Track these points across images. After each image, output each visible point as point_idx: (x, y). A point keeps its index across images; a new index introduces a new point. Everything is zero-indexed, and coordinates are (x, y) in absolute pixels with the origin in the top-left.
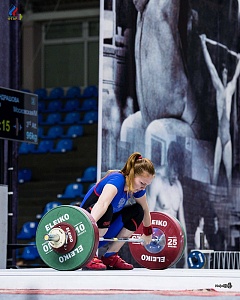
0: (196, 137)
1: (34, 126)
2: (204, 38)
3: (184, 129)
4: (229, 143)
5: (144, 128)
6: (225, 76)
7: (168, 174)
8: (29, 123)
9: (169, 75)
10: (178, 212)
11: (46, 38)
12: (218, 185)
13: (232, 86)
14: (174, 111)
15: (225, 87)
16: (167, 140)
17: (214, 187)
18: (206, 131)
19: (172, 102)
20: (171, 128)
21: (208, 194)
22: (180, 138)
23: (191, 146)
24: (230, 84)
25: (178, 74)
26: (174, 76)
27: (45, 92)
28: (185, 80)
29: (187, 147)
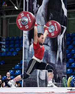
0: (52, 50)
1: (4, 47)
3: (48, 48)
8: (3, 46)
10: (46, 72)
11: (10, 23)
12: (58, 64)
17: (56, 65)
21: (55, 67)
22: (47, 51)
24: (61, 35)
27: (9, 38)
29: (49, 53)
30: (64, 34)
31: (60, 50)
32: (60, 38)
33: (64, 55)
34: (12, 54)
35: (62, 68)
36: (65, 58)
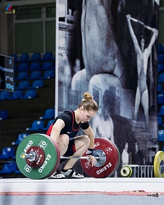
0: (123, 87)
1: (12, 79)
2: (129, 17)
3: (115, 82)
4: (146, 91)
5: (88, 81)
6: (143, 44)
7: (104, 113)
8: (7, 77)
9: (104, 43)
10: (110, 139)
11: (16, 19)
12: (138, 120)
13: (148, 51)
14: (108, 69)
15: (143, 51)
16: (103, 89)
17: (135, 122)
19: (107, 63)
20: (106, 81)
21: (131, 126)
22: (112, 88)
23: (119, 93)
24: (146, 50)
25: (111, 43)
26: (108, 44)
27: (16, 57)
28: (116, 47)
29: (117, 94)
30: (153, 47)
31: (142, 86)
32: (144, 56)
33: (154, 98)
34: (23, 96)
35: (147, 129)
36: (154, 106)
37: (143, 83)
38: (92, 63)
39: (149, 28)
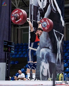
0: (52, 53)
1: (13, 49)
2: (54, 30)
3: (49, 51)
4: (60, 54)
6: (59, 39)
7: (46, 61)
9: (46, 38)
10: (48, 70)
12: (57, 64)
13: (61, 41)
14: (47, 46)
15: (59, 41)
16: (45, 53)
17: (56, 64)
18: (55, 51)
19: (47, 44)
20: (46, 50)
21: (55, 66)
22: (48, 53)
23: (51, 55)
25: (48, 38)
26: (47, 39)
27: (23, 44)
28: (50, 40)
29: (50, 55)
32: (59, 43)
33: (62, 57)
34: (24, 56)
36: (62, 59)
37: (59, 51)
38: (42, 44)
39: (61, 34)
